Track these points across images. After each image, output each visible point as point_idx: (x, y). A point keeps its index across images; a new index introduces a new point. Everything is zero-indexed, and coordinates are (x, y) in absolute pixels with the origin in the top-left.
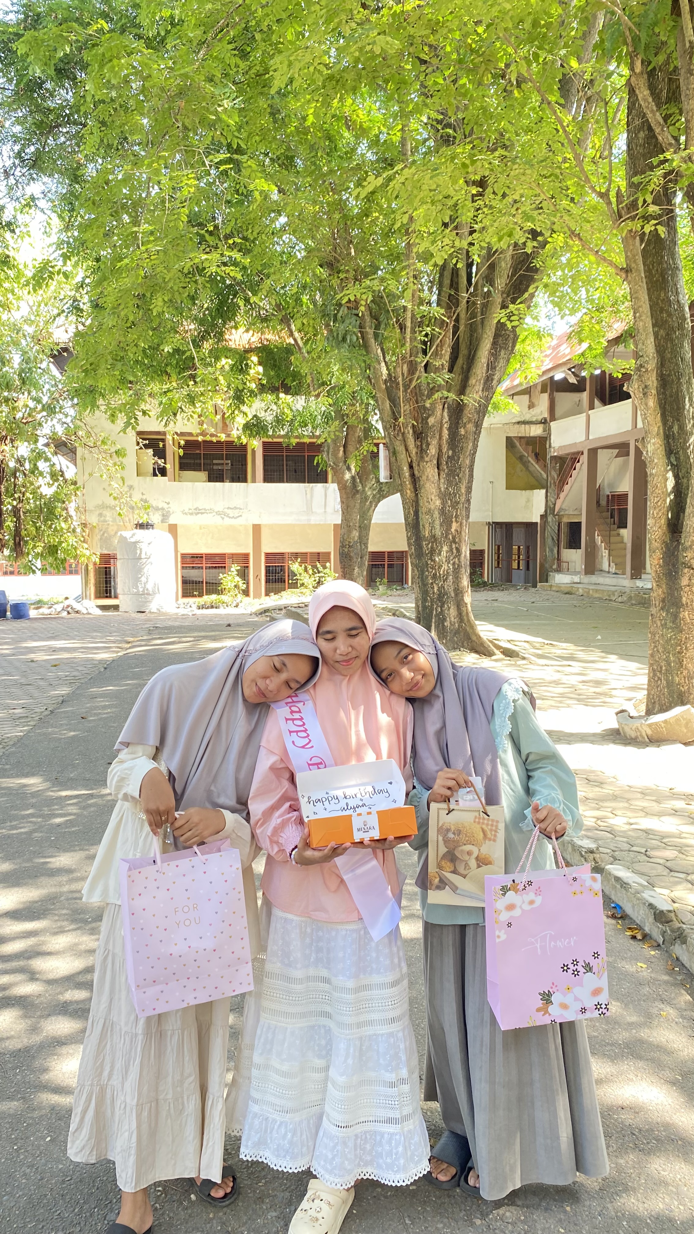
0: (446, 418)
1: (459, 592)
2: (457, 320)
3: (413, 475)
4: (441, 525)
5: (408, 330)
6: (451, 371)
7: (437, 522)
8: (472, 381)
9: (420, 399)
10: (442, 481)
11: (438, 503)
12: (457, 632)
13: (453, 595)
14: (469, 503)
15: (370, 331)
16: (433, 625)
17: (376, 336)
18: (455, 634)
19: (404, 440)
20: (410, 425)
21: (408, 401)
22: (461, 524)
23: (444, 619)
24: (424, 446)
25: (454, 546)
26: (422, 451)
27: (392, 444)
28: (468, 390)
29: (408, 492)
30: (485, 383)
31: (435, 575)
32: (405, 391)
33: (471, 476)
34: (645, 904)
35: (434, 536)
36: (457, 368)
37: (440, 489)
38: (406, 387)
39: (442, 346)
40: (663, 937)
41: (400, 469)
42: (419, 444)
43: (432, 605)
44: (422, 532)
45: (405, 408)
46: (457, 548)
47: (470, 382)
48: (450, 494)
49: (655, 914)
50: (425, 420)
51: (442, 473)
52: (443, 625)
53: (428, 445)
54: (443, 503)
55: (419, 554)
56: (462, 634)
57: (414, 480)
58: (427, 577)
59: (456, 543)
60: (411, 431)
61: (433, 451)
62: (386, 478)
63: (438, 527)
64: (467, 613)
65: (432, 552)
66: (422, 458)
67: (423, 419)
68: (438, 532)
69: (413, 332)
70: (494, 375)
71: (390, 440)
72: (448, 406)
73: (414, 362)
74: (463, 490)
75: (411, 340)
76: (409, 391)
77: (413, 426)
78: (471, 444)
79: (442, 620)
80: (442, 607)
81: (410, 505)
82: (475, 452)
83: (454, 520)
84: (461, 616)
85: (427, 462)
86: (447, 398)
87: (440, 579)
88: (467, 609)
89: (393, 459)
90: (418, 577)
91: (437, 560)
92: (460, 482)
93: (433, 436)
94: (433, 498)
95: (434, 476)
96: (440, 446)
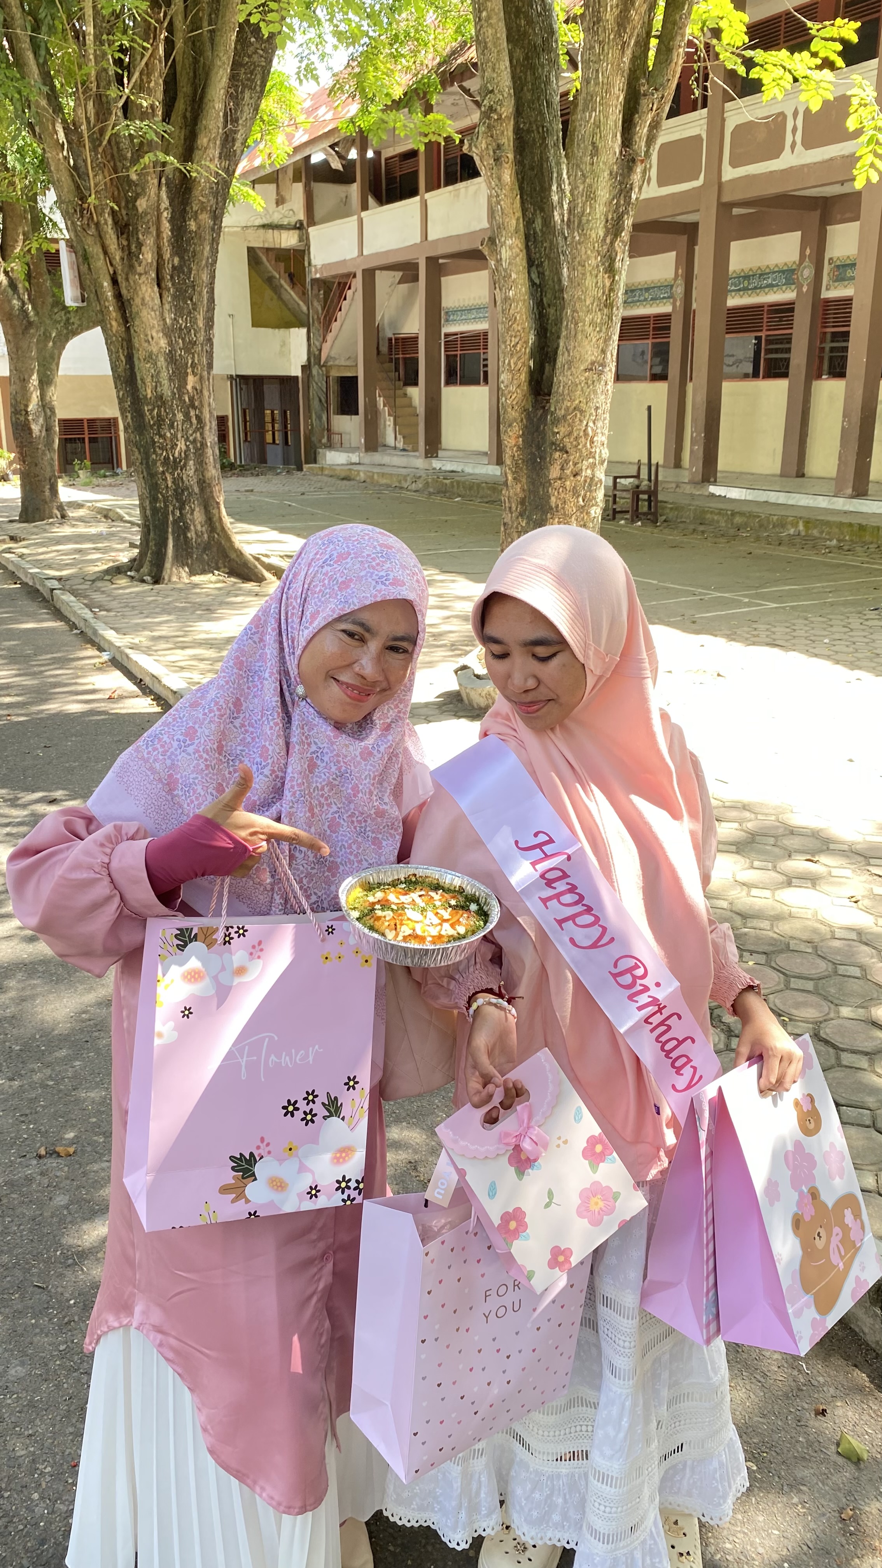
0: (165, 203)
1: (204, 484)
2: (170, 29)
3: (118, 296)
4: (170, 380)
5: (90, 39)
6: (167, 117)
7: (164, 375)
8: (202, 140)
9: (118, 164)
10: (167, 306)
11: (163, 343)
12: (207, 547)
13: (196, 490)
14: (212, 344)
16: (170, 536)
18: (205, 550)
19: (100, 236)
20: (107, 210)
21: (102, 167)
22: (201, 378)
23: (187, 528)
24: (133, 247)
25: (192, 413)
26: (131, 255)
27: (80, 241)
28: (197, 155)
29: (114, 323)
30: (223, 144)
31: (167, 459)
32: (94, 149)
33: (211, 300)
35: (161, 397)
36: (176, 116)
37: (164, 320)
38: (95, 142)
39: (149, 75)
41: (97, 286)
42: (125, 243)
43: (166, 506)
44: (142, 391)
45: (97, 180)
46: (197, 416)
47: (199, 142)
48: (181, 329)
50: (131, 204)
51: (165, 294)
52: (186, 537)
53: (140, 245)
54: (170, 344)
55: (139, 425)
56: (215, 549)
57: (122, 303)
58: (155, 462)
59: (195, 408)
60: (110, 221)
61: (148, 256)
62: (75, 300)
63: (166, 382)
64: (220, 519)
65: (160, 421)
66: (131, 267)
67: (127, 202)
68: (167, 389)
69: (99, 42)
70: (236, 132)
71: (77, 235)
72: (167, 179)
73: (104, 99)
74: (201, 323)
75: (95, 58)
76: (100, 150)
77: (113, 212)
78: (208, 248)
79: (182, 530)
80: (181, 509)
81: (118, 345)
82: (215, 262)
83: (189, 370)
84: (212, 523)
85: (140, 275)
86: (164, 164)
87: (175, 465)
88: (219, 512)
89: (84, 268)
90: (141, 463)
91: (168, 435)
92: (195, 309)
93: (147, 231)
94: (154, 334)
95: (153, 299)
96: (159, 249)
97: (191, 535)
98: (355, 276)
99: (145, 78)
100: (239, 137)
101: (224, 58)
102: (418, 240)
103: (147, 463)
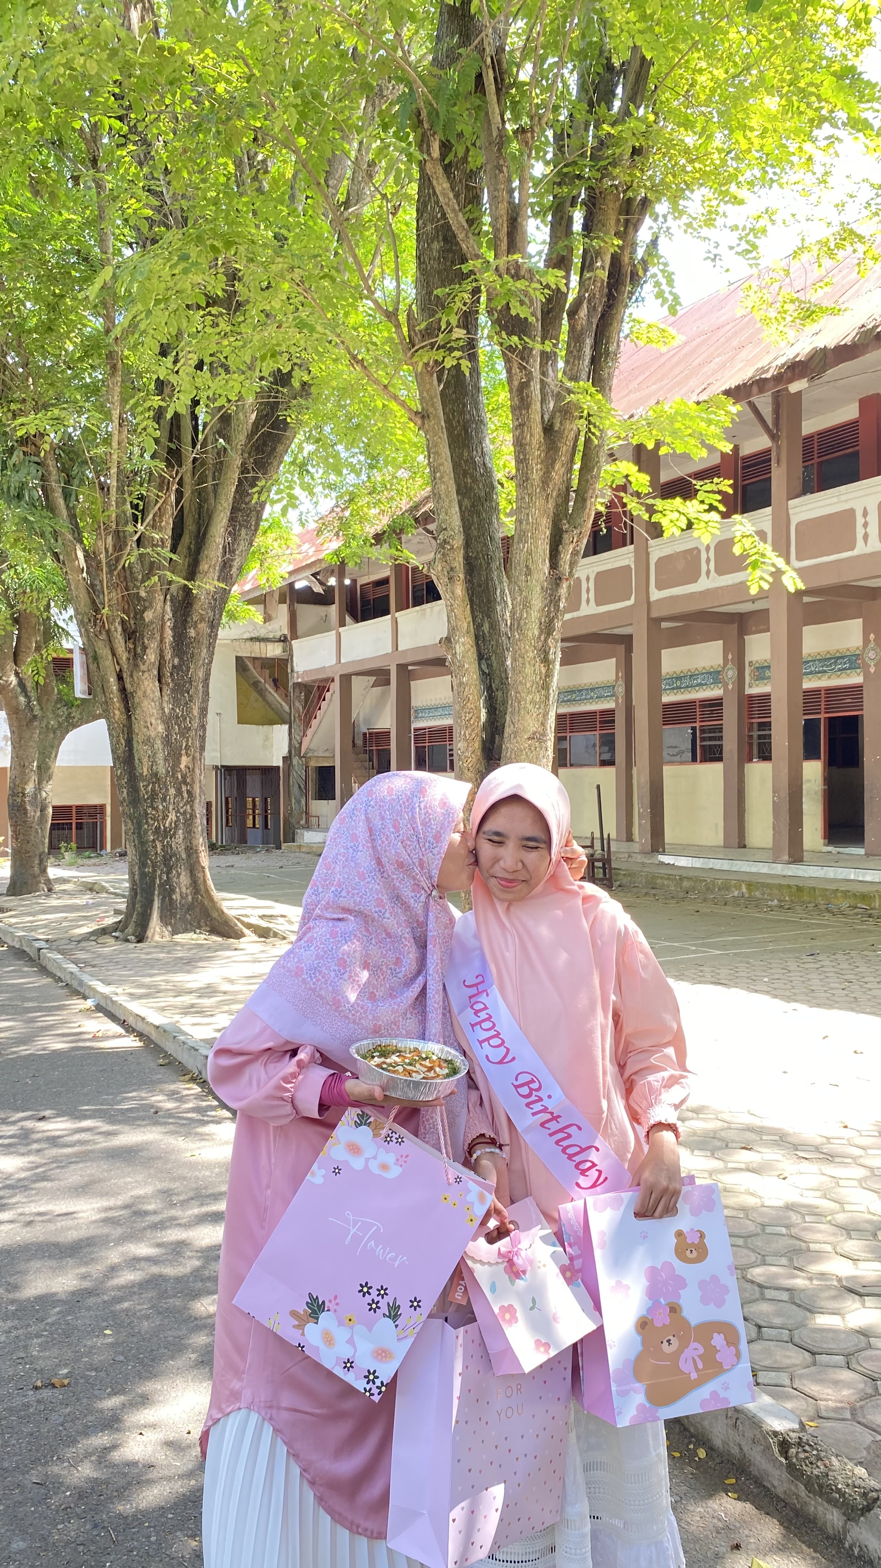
0: (169, 614)
1: (191, 851)
2: (181, 483)
3: (123, 690)
4: (165, 760)
5: (113, 491)
6: (174, 550)
7: (160, 756)
8: (204, 566)
9: (130, 584)
10: (166, 698)
11: (161, 728)
12: (190, 908)
13: (184, 856)
14: (205, 730)
16: (156, 898)
18: (188, 909)
19: (110, 641)
20: (118, 620)
21: (116, 587)
22: (194, 758)
23: (173, 890)
24: (139, 650)
25: (184, 788)
26: (136, 657)
27: (92, 647)
28: (198, 576)
29: (117, 712)
30: (221, 571)
31: (158, 829)
32: (110, 572)
33: (206, 693)
35: (156, 775)
36: (182, 547)
37: (163, 709)
38: (111, 568)
39: (161, 516)
41: (103, 680)
42: (132, 646)
43: (154, 871)
44: (139, 769)
45: (110, 596)
46: (188, 791)
47: (201, 565)
48: (177, 717)
50: (139, 615)
51: (165, 688)
52: (171, 899)
53: (145, 648)
54: (168, 729)
55: (135, 799)
56: (198, 910)
57: (125, 695)
58: (146, 831)
59: (186, 784)
60: (120, 629)
61: (151, 656)
62: (83, 693)
63: (161, 762)
64: (205, 881)
65: (153, 796)
66: (136, 666)
67: (136, 614)
68: (161, 768)
69: (120, 490)
70: (232, 560)
71: (89, 640)
72: (172, 596)
73: (121, 534)
75: (117, 503)
76: (115, 573)
77: (123, 622)
78: (205, 651)
79: (168, 891)
80: (168, 873)
81: (120, 731)
82: (211, 662)
83: (183, 752)
84: (196, 885)
85: (144, 672)
86: (170, 583)
87: (167, 834)
88: (204, 876)
89: (93, 667)
90: (134, 833)
91: (161, 807)
92: (191, 701)
93: (152, 637)
94: (153, 721)
95: (154, 692)
96: (162, 651)
97: (176, 896)
98: (333, 680)
99: (157, 519)
100: (236, 564)
101: (225, 505)
102: (390, 651)
103: (139, 833)
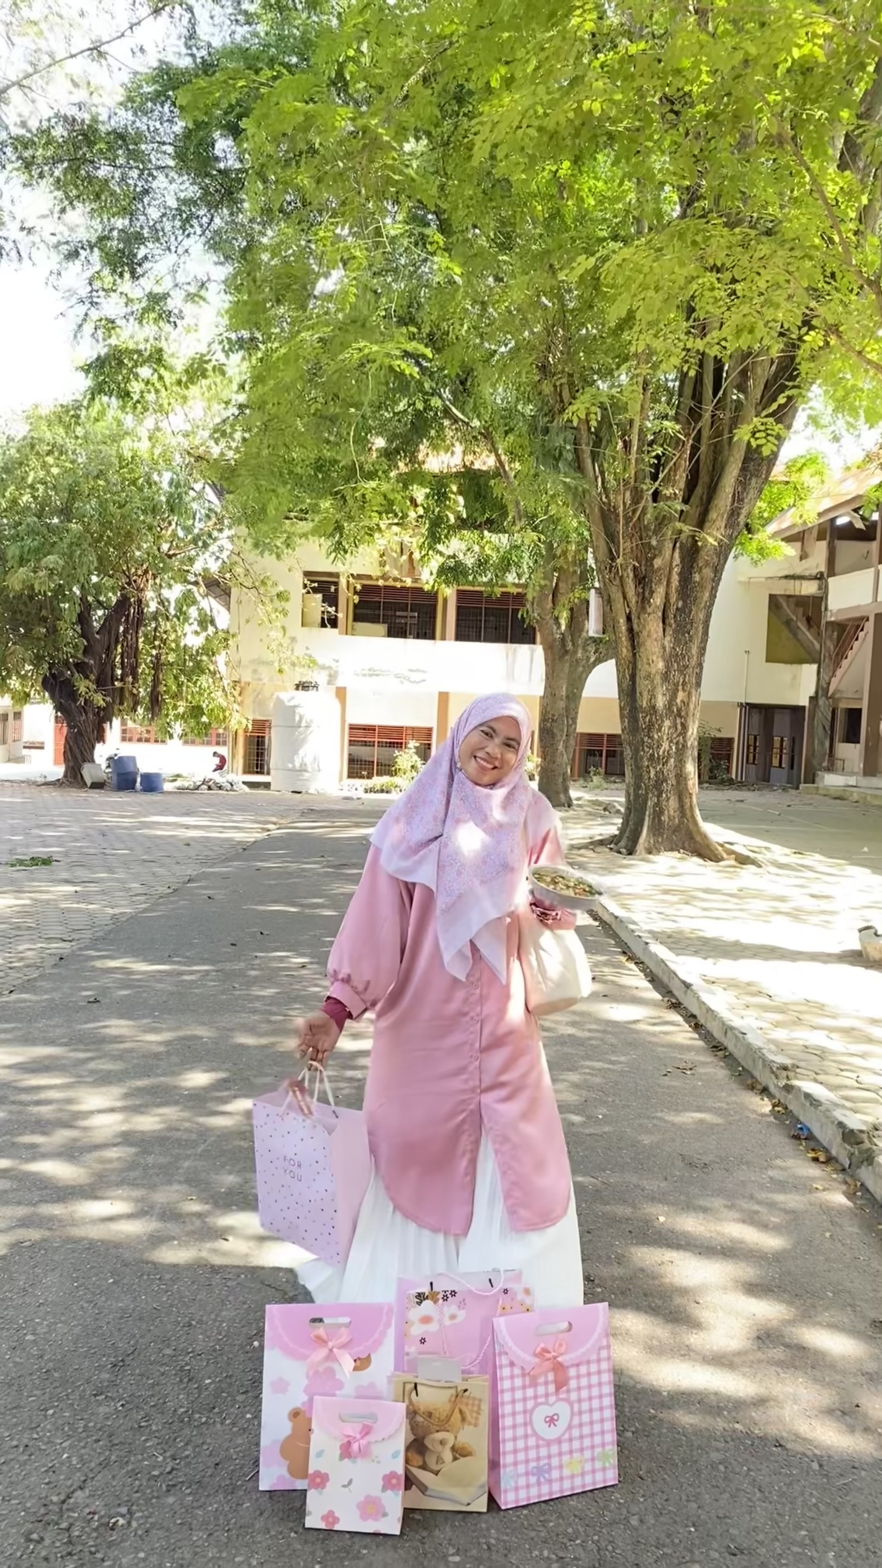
0: (677, 561)
1: (681, 777)
2: (697, 439)
3: (631, 630)
4: (664, 693)
5: (635, 450)
6: (686, 501)
7: (659, 690)
8: (713, 514)
9: (644, 535)
10: (668, 638)
11: (661, 665)
12: (676, 830)
13: (674, 782)
14: (702, 668)
15: (586, 449)
16: (647, 818)
17: (594, 456)
18: (674, 831)
19: (622, 586)
20: (631, 567)
21: (630, 537)
22: (689, 693)
23: (661, 812)
24: (647, 594)
25: (678, 721)
26: (644, 600)
27: (606, 589)
28: (707, 525)
29: (624, 649)
30: (729, 518)
31: (652, 755)
32: (626, 524)
33: (706, 634)
34: (833, 1122)
35: (654, 707)
36: (695, 499)
37: (664, 648)
38: (628, 519)
39: (675, 471)
40: (850, 1159)
41: (615, 621)
42: (641, 590)
43: (647, 794)
44: (639, 702)
45: (625, 545)
46: (682, 724)
47: (710, 515)
48: (677, 655)
49: (843, 1133)
50: (650, 562)
51: (668, 628)
52: (660, 820)
53: (652, 592)
54: (668, 667)
55: (634, 727)
56: (683, 831)
57: (633, 635)
58: (642, 758)
59: (681, 717)
60: (631, 575)
61: (658, 600)
62: (597, 633)
63: (659, 695)
64: (691, 807)
65: (651, 727)
66: (643, 608)
67: (647, 560)
68: (659, 703)
69: (640, 451)
70: (741, 508)
71: (605, 585)
72: (681, 543)
73: (639, 490)
74: (694, 650)
75: (636, 463)
76: (631, 524)
77: (635, 568)
78: (707, 594)
79: (658, 813)
80: (659, 796)
81: (625, 667)
82: (712, 605)
83: (680, 688)
84: (684, 810)
85: (649, 614)
86: (680, 532)
87: (660, 761)
88: (691, 802)
89: (607, 609)
91: (656, 737)
92: (691, 641)
93: (660, 582)
94: (655, 659)
95: (657, 632)
96: (667, 595)
97: (664, 818)
99: (671, 474)
100: (742, 513)
101: (736, 459)
103: (636, 758)
